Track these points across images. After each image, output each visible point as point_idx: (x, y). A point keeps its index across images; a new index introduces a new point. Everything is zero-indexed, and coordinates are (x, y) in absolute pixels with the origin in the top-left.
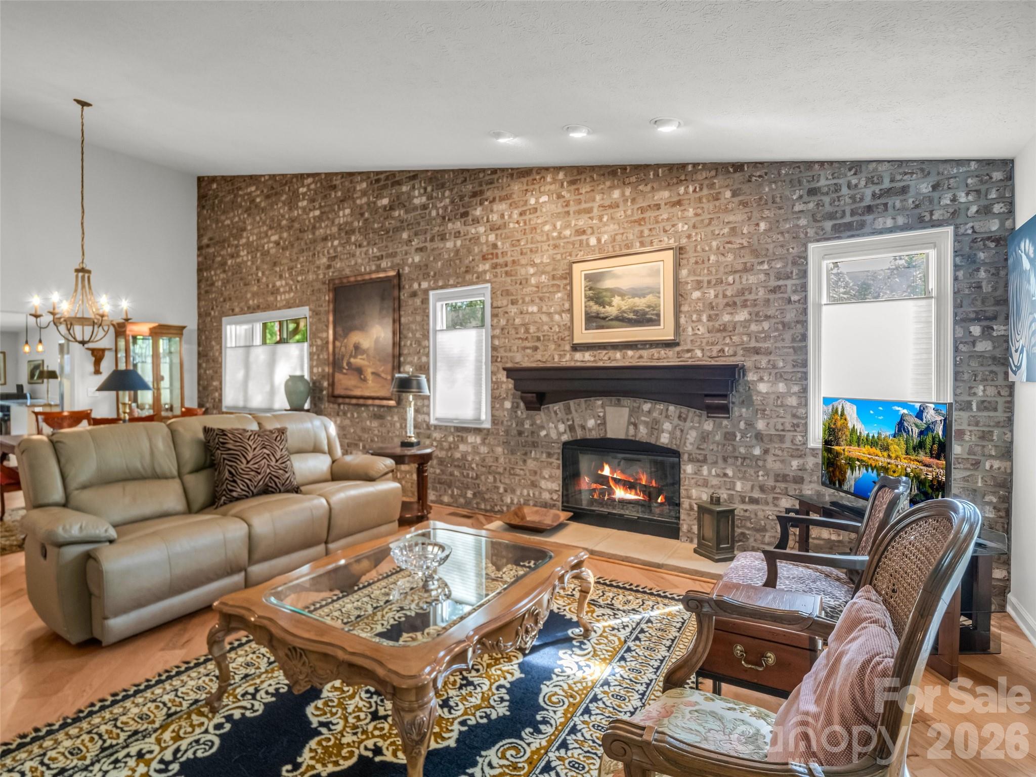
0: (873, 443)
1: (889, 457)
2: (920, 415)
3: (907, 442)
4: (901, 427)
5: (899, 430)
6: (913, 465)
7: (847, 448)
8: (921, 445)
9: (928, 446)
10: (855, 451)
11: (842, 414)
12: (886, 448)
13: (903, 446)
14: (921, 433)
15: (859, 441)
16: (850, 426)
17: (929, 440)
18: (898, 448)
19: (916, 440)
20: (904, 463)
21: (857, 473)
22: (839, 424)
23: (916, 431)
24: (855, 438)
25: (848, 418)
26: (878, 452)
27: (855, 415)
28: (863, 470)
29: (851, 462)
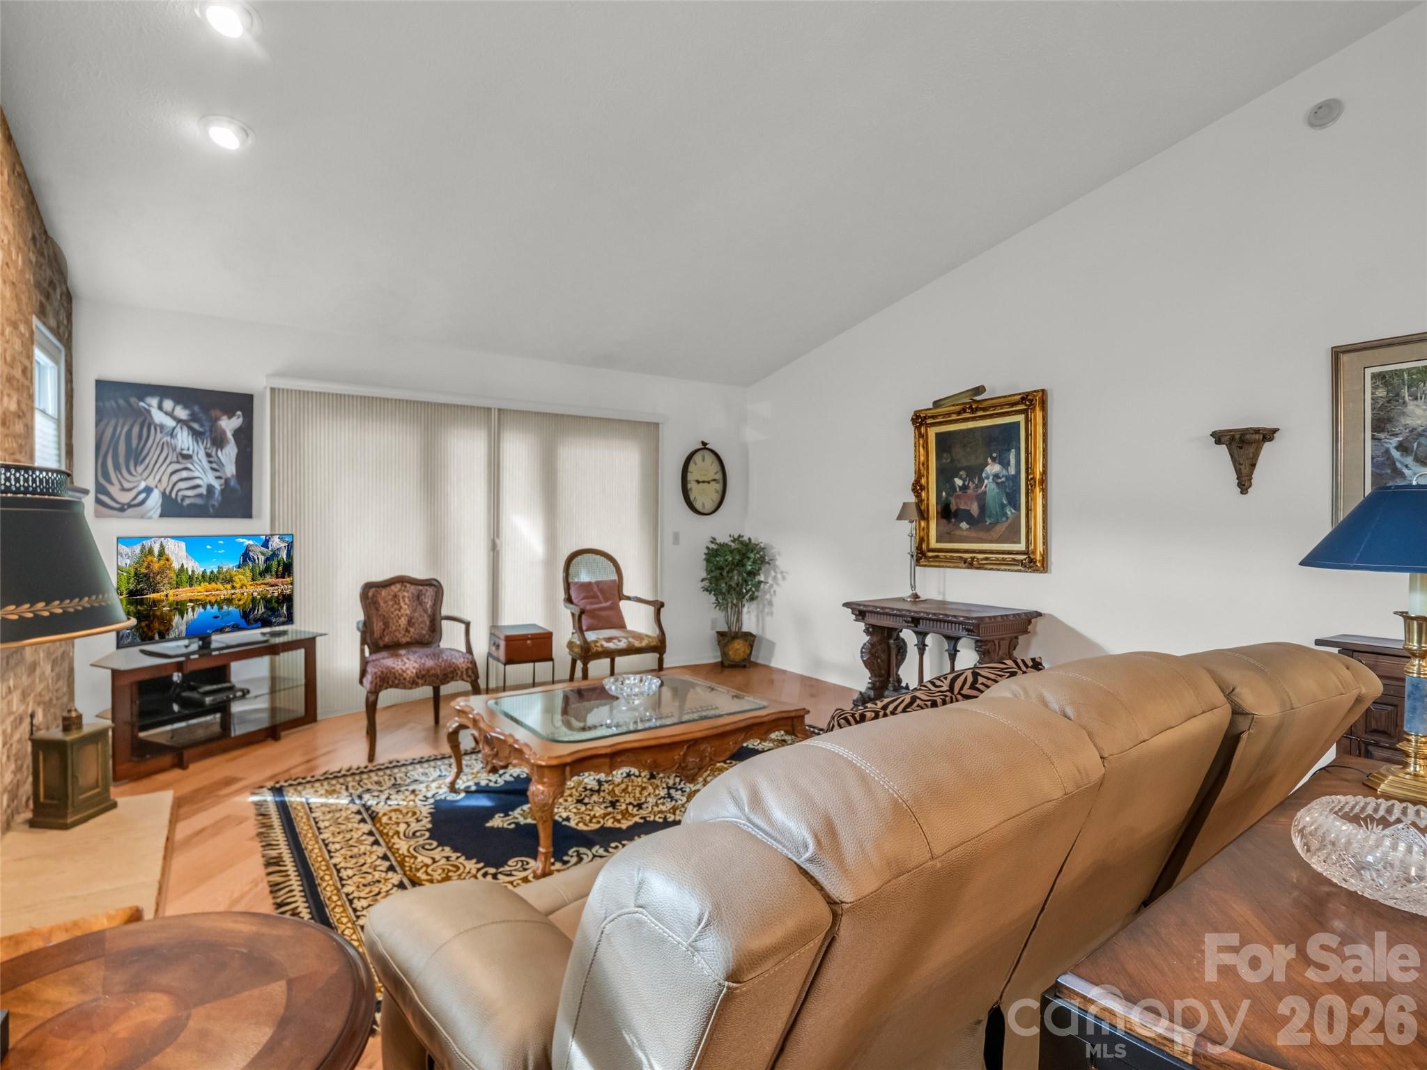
0: (212, 578)
1: (233, 587)
2: (265, 545)
3: (253, 570)
4: (246, 556)
5: (244, 560)
6: (260, 589)
7: (171, 592)
8: (267, 570)
9: (274, 569)
10: (185, 593)
11: (162, 553)
12: (229, 580)
13: (249, 573)
14: (267, 560)
15: (191, 581)
16: (176, 566)
17: (275, 563)
18: (243, 577)
19: (262, 566)
20: (251, 589)
21: (190, 616)
22: (156, 567)
23: (262, 558)
24: (184, 578)
25: (172, 558)
26: (220, 586)
27: (183, 553)
28: (200, 610)
29: (180, 608)
